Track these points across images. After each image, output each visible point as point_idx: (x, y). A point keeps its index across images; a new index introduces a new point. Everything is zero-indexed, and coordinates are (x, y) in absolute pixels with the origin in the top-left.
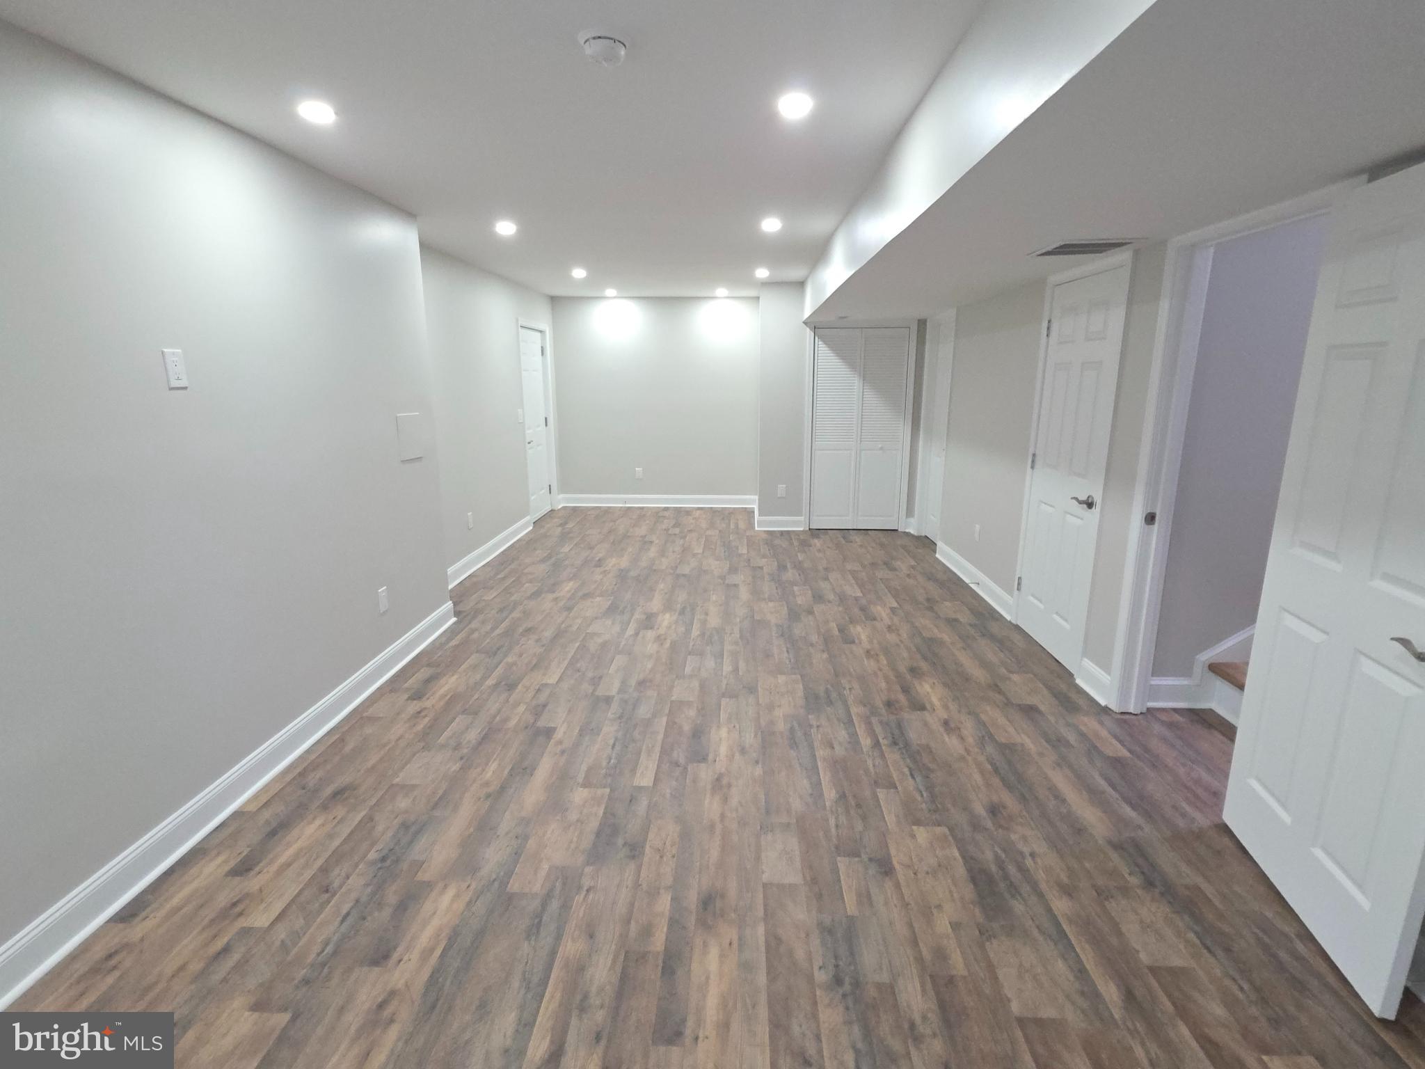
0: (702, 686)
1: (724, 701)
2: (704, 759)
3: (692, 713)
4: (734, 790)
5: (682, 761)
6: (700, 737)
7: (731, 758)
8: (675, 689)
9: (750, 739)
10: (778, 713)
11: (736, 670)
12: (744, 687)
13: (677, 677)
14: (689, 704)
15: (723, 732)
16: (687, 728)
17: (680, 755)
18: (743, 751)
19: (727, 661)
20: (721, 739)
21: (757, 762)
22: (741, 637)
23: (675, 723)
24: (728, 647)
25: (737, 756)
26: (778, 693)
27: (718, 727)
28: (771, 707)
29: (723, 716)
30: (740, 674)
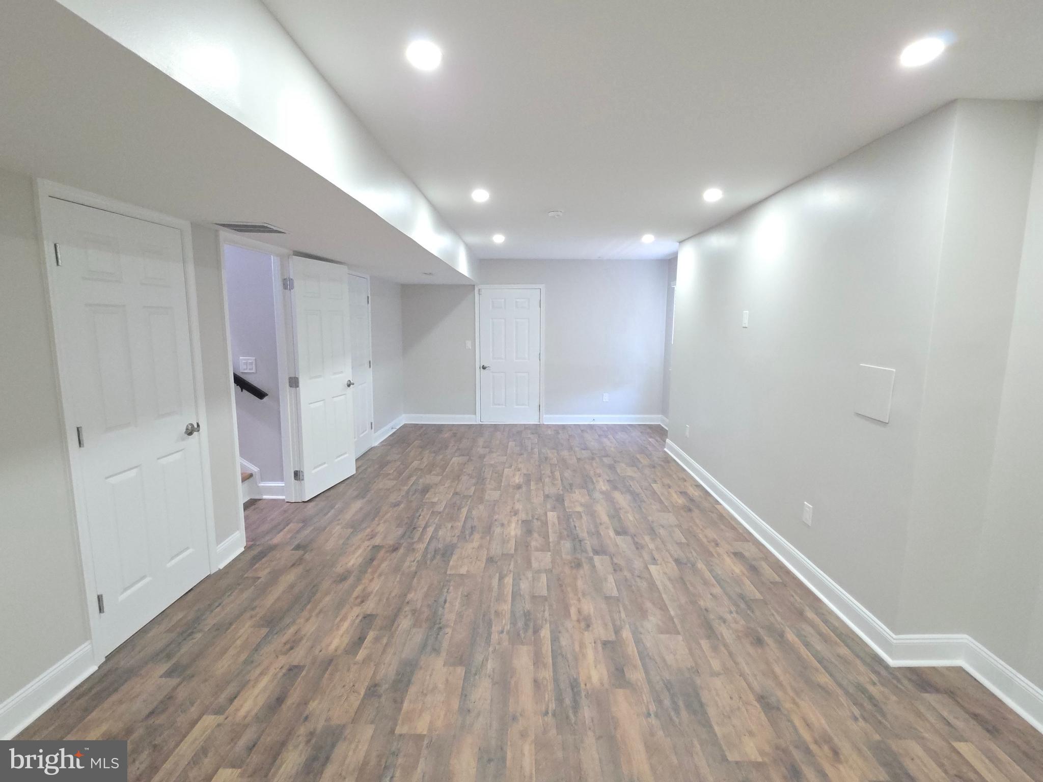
0: (529, 562)
1: (512, 551)
2: (523, 521)
3: (533, 544)
4: (509, 511)
5: (535, 521)
6: (527, 531)
7: (509, 522)
8: (550, 561)
9: (497, 530)
10: (476, 544)
11: (501, 578)
12: (497, 562)
13: (552, 571)
14: (537, 550)
15: (513, 533)
16: (536, 535)
17: (536, 524)
18: (502, 525)
19: (508, 590)
20: (515, 529)
21: (496, 520)
22: (490, 625)
23: (544, 538)
24: (506, 607)
25: (506, 523)
26: (471, 558)
27: (516, 536)
28: (480, 547)
29: (513, 543)
30: (498, 575)
